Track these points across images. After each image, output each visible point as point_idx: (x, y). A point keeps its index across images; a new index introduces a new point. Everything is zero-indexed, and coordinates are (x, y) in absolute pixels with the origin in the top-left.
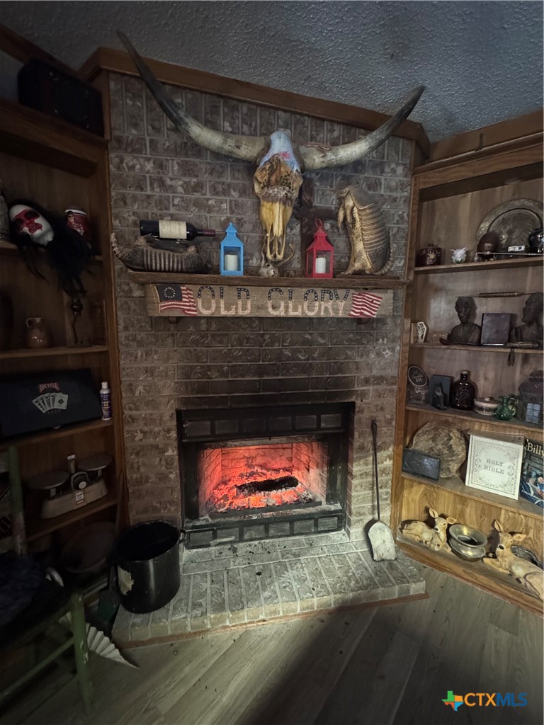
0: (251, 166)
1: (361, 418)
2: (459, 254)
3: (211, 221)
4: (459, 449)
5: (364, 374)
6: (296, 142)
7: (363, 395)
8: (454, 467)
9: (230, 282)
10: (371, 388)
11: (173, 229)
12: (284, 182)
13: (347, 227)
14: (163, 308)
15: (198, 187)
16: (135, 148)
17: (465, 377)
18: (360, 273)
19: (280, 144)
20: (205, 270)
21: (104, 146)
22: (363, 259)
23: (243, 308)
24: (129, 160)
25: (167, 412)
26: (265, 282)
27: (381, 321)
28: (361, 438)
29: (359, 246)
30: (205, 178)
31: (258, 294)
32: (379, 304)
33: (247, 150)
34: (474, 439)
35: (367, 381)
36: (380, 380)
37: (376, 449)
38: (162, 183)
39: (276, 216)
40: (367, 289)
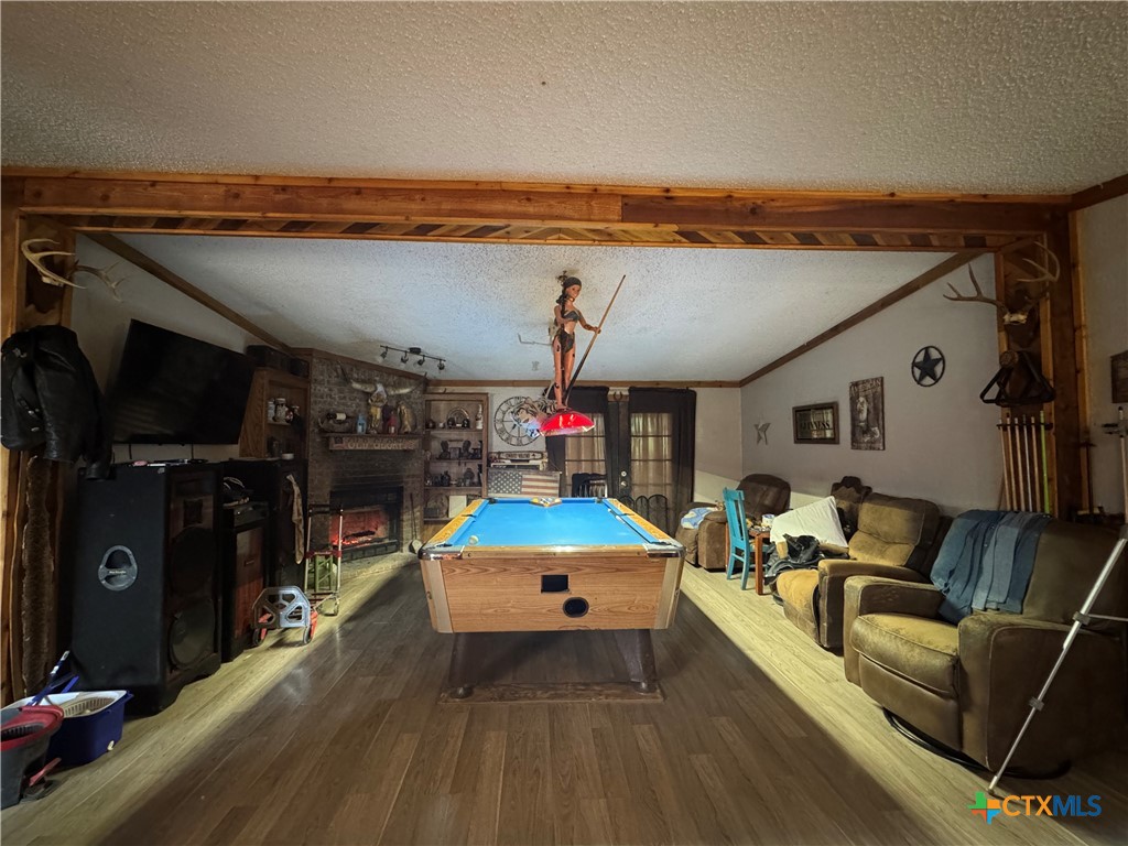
0: (368, 395)
1: (406, 493)
2: (441, 425)
3: (350, 412)
4: (445, 503)
5: (407, 474)
6: (385, 386)
7: (407, 483)
8: (445, 511)
9: (361, 437)
10: (410, 480)
11: (341, 417)
12: (382, 401)
13: (401, 415)
14: (335, 447)
15: (345, 398)
16: (321, 383)
17: (446, 473)
18: (406, 433)
19: (380, 388)
20: (352, 431)
21: (309, 382)
22: (409, 429)
23: (365, 447)
24: (319, 387)
25: (327, 490)
26: (372, 436)
27: (414, 451)
28: (406, 503)
29: (406, 423)
30: (347, 394)
31: (370, 441)
32: (412, 444)
33: (368, 390)
34: (452, 498)
35: (408, 476)
36: (413, 476)
37: (413, 508)
38: (331, 396)
39: (377, 413)
40: (409, 439)
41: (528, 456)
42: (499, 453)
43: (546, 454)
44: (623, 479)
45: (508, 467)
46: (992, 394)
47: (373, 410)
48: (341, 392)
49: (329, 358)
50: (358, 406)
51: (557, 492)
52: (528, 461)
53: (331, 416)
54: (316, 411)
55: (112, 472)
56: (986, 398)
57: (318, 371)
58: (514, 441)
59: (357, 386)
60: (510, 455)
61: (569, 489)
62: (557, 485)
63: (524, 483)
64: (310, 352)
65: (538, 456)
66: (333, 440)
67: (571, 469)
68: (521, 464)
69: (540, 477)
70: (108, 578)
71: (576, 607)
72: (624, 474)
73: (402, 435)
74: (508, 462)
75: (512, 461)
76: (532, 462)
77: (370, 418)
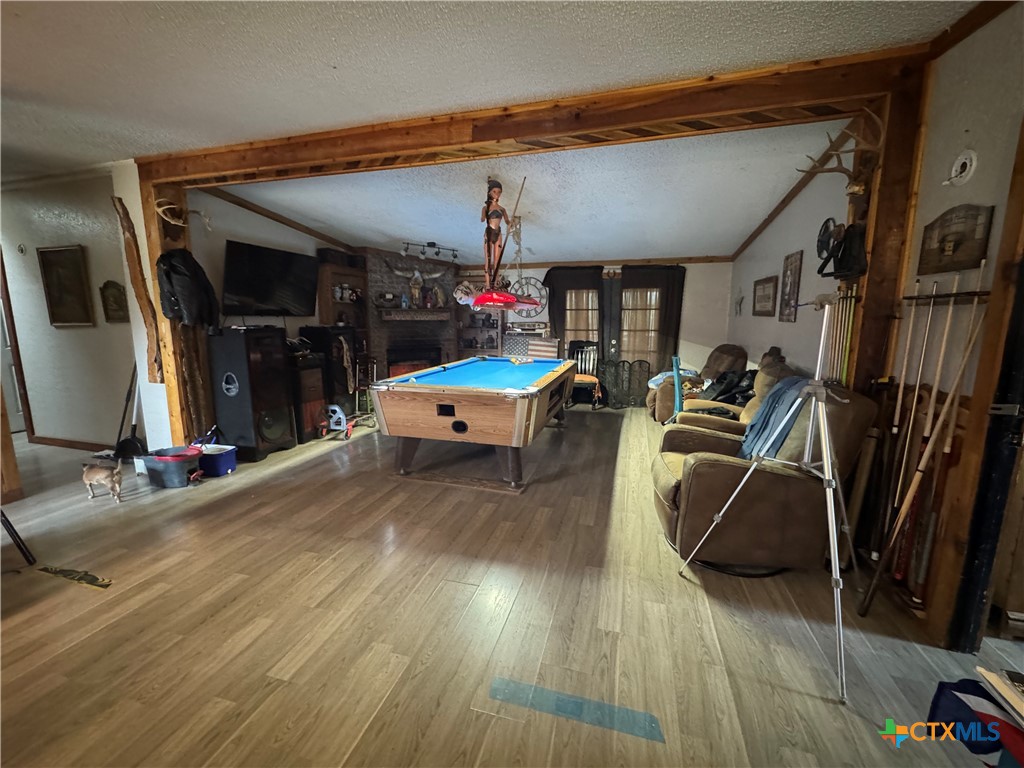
0: (409, 279)
1: (443, 353)
3: (397, 293)
5: (443, 338)
6: (421, 272)
7: (444, 345)
9: (405, 310)
10: (446, 343)
11: (389, 296)
12: (419, 284)
13: (436, 294)
14: (387, 318)
15: (393, 282)
16: (375, 272)
17: (474, 338)
18: (440, 308)
19: (417, 274)
20: (398, 307)
21: (366, 272)
22: (441, 304)
23: (408, 318)
24: (373, 275)
25: (384, 350)
26: (414, 310)
27: (447, 321)
28: (444, 358)
29: (440, 300)
30: (393, 280)
31: (412, 314)
32: (445, 316)
33: (409, 275)
35: (444, 341)
36: (448, 340)
38: (382, 281)
39: (416, 293)
40: (442, 312)
41: (534, 326)
42: (512, 323)
43: (549, 324)
44: (613, 346)
45: (519, 334)
46: (830, 268)
47: (413, 291)
48: (389, 277)
49: (379, 253)
50: (403, 287)
51: (556, 355)
52: (534, 330)
53: (382, 296)
54: (372, 292)
55: (220, 333)
56: (825, 271)
57: (372, 263)
58: (524, 314)
59: (398, 273)
60: (521, 325)
61: (566, 353)
62: (556, 350)
63: (530, 347)
64: (364, 249)
65: (542, 326)
66: (384, 314)
67: (570, 337)
68: (529, 332)
69: (542, 343)
70: (228, 389)
71: (460, 427)
72: (614, 342)
73: (436, 309)
74: (519, 330)
75: (523, 330)
76: (538, 331)
77: (412, 297)
